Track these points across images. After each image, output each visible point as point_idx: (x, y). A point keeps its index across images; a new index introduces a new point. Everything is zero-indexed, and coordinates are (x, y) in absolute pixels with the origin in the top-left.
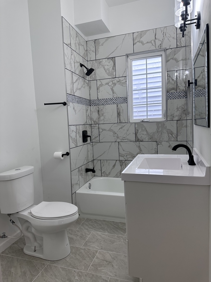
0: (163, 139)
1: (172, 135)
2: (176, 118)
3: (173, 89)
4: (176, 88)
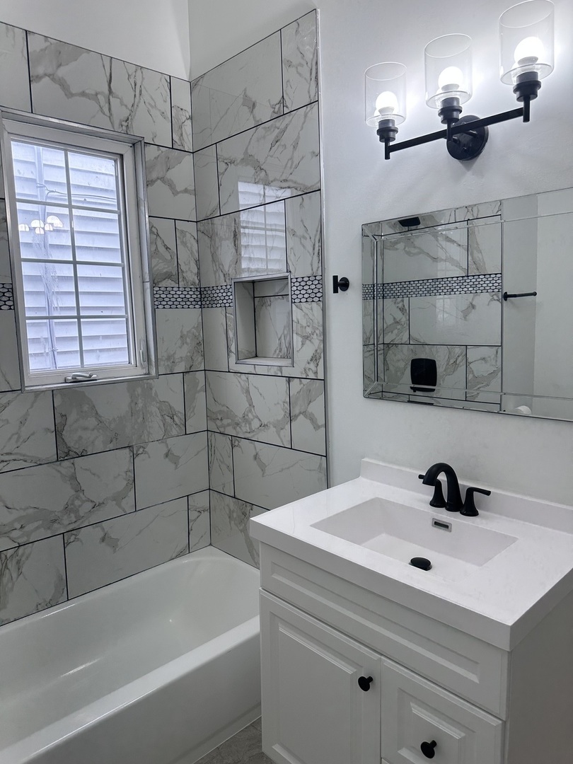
0: (149, 433)
1: (172, 418)
2: (181, 367)
3: (168, 276)
4: (177, 276)
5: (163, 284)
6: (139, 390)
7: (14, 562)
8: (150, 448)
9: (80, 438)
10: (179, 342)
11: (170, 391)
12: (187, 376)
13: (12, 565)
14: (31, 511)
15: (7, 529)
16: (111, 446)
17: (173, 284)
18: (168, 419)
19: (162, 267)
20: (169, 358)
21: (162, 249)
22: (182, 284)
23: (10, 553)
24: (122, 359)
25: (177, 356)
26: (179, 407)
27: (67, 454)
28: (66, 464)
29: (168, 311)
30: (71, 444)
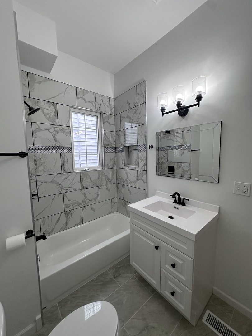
0: (102, 183)
1: (108, 180)
2: (110, 167)
3: (108, 145)
4: (110, 145)
5: (107, 147)
6: (100, 173)
7: (70, 214)
8: (103, 187)
9: (86, 184)
10: (110, 161)
11: (108, 173)
12: (112, 169)
13: (70, 215)
14: (74, 202)
15: (69, 206)
16: (93, 186)
17: (109, 147)
18: (107, 180)
19: (107, 143)
20: (107, 165)
21: (107, 138)
22: (111, 147)
23: (69, 211)
24: (96, 165)
25: (109, 164)
26: (110, 177)
27: (83, 188)
28: (83, 190)
29: (108, 153)
30: (84, 186)
